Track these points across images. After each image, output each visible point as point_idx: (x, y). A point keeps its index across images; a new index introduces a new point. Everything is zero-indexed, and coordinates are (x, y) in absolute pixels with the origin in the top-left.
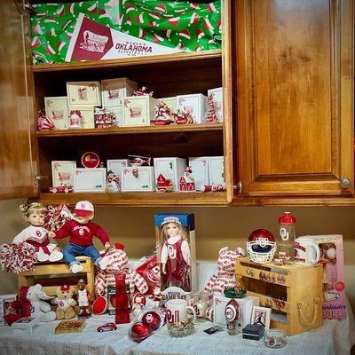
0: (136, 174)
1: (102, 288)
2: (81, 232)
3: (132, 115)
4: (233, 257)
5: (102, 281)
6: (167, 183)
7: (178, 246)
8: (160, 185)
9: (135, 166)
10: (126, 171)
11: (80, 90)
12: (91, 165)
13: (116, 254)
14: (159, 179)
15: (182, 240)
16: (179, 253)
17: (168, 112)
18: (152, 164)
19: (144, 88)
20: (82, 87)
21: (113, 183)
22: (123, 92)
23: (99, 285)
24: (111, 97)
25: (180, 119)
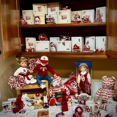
0: (64, 44)
1: (52, 93)
2: (44, 70)
3: (62, 19)
4: (111, 81)
5: (52, 91)
6: (78, 48)
7: (85, 76)
8: (75, 49)
9: (63, 41)
10: (59, 43)
11: (39, 7)
12: (43, 40)
13: (58, 79)
14: (74, 46)
15: (87, 73)
16: (86, 79)
17: (79, 17)
18: (71, 40)
19: (67, 7)
20: (39, 6)
21: (53, 48)
22: (57, 8)
23: (51, 92)
24: (52, 11)
25: (85, 20)
